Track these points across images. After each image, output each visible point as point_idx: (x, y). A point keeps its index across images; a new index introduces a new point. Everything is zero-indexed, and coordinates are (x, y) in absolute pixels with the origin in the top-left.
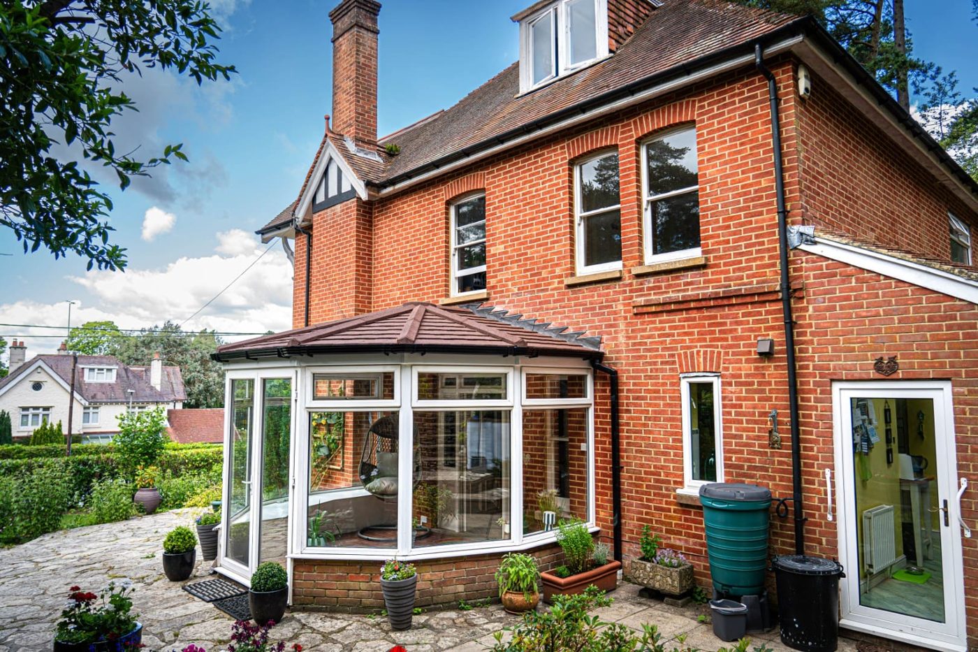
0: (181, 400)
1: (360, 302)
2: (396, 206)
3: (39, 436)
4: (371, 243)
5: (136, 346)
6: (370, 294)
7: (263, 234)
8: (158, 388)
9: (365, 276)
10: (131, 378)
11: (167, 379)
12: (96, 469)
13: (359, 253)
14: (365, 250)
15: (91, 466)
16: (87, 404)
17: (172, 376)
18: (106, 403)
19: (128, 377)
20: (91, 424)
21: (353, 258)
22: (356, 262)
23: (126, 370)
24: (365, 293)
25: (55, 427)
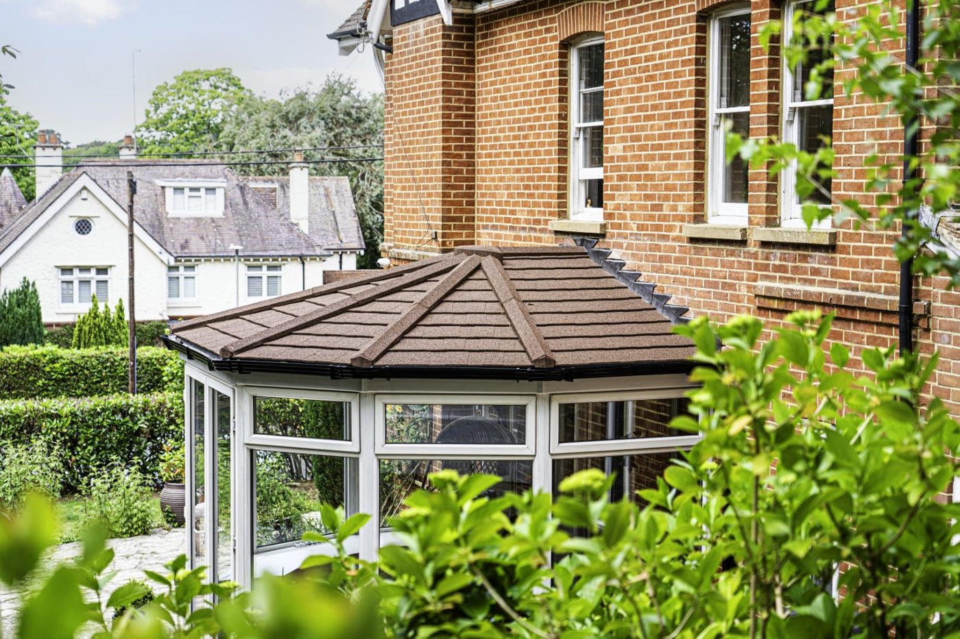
0: (353, 251)
1: (452, 203)
2: (502, 32)
3: (86, 328)
4: (472, 94)
5: (273, 126)
6: (472, 187)
7: (339, 40)
8: (304, 227)
9: (460, 156)
10: (252, 205)
11: (324, 205)
12: (143, 424)
13: (449, 116)
14: (460, 108)
15: (132, 416)
16: (172, 263)
17: (334, 198)
18: (208, 259)
19: (245, 203)
20: (181, 301)
21: (436, 124)
22: (444, 132)
23: (242, 189)
24: (461, 187)
25: (113, 314)
